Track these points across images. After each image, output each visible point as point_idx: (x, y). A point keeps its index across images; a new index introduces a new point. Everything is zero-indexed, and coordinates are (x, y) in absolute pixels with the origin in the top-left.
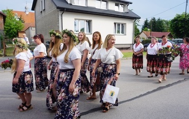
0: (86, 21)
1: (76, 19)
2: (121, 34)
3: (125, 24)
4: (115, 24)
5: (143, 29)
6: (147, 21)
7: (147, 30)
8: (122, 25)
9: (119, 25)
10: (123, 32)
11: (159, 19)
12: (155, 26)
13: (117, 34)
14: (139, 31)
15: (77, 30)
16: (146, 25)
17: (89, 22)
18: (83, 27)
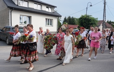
0: (28, 17)
1: (20, 15)
2: (50, 25)
3: (52, 19)
4: (46, 19)
5: (63, 23)
6: (65, 18)
7: (65, 24)
8: (51, 20)
9: (49, 20)
10: (51, 25)
11: (72, 17)
12: (70, 21)
13: (47, 25)
14: (61, 24)
15: (21, 22)
16: (65, 20)
17: (30, 17)
18: (26, 20)
